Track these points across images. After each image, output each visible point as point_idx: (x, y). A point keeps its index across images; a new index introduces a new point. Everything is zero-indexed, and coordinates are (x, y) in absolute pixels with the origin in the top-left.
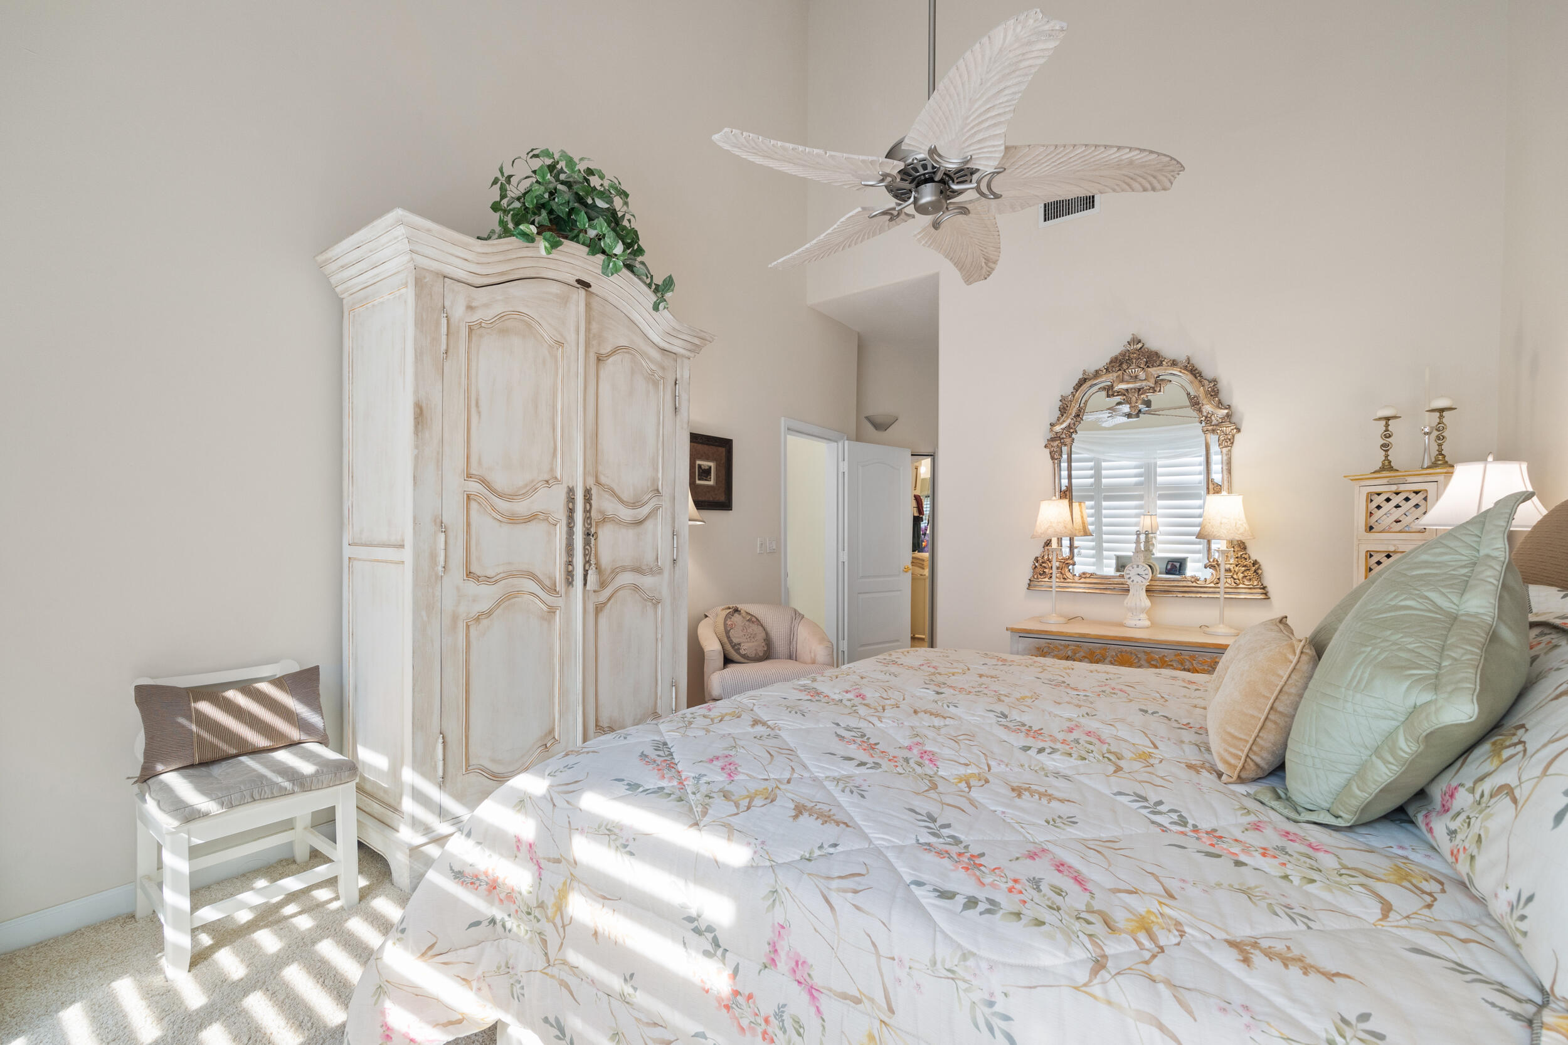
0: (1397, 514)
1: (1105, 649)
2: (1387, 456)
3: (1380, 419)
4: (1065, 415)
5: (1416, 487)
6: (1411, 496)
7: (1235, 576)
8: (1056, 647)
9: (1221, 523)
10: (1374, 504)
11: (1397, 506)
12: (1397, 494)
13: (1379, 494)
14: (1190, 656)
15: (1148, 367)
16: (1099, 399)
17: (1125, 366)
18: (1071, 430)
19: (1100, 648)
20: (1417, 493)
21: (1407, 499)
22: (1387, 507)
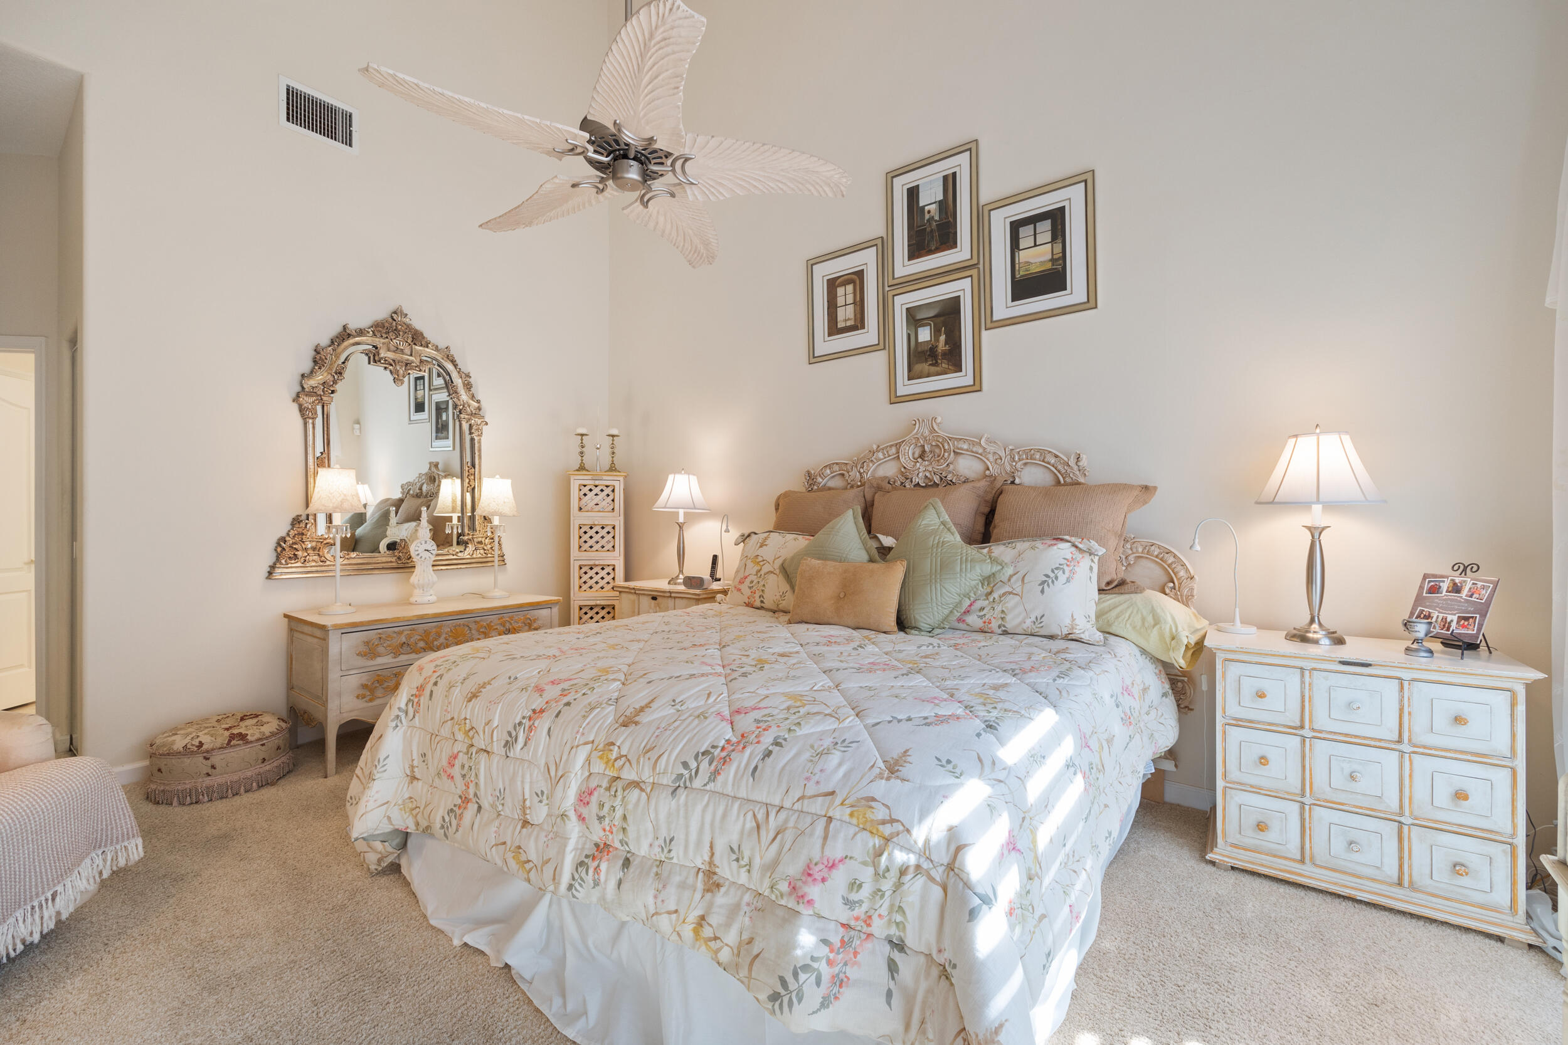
0: (597, 499)
1: (441, 627)
2: (582, 460)
3: (578, 435)
4: (323, 368)
5: (608, 483)
6: (604, 488)
7: (485, 548)
8: (389, 636)
9: (504, 502)
10: (582, 493)
11: (596, 495)
12: (596, 486)
13: (585, 486)
14: (509, 617)
15: (415, 344)
16: (358, 361)
17: (391, 335)
18: (329, 388)
19: (435, 627)
20: (607, 486)
21: (602, 490)
22: (590, 495)
